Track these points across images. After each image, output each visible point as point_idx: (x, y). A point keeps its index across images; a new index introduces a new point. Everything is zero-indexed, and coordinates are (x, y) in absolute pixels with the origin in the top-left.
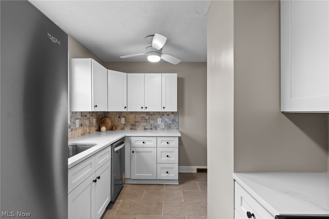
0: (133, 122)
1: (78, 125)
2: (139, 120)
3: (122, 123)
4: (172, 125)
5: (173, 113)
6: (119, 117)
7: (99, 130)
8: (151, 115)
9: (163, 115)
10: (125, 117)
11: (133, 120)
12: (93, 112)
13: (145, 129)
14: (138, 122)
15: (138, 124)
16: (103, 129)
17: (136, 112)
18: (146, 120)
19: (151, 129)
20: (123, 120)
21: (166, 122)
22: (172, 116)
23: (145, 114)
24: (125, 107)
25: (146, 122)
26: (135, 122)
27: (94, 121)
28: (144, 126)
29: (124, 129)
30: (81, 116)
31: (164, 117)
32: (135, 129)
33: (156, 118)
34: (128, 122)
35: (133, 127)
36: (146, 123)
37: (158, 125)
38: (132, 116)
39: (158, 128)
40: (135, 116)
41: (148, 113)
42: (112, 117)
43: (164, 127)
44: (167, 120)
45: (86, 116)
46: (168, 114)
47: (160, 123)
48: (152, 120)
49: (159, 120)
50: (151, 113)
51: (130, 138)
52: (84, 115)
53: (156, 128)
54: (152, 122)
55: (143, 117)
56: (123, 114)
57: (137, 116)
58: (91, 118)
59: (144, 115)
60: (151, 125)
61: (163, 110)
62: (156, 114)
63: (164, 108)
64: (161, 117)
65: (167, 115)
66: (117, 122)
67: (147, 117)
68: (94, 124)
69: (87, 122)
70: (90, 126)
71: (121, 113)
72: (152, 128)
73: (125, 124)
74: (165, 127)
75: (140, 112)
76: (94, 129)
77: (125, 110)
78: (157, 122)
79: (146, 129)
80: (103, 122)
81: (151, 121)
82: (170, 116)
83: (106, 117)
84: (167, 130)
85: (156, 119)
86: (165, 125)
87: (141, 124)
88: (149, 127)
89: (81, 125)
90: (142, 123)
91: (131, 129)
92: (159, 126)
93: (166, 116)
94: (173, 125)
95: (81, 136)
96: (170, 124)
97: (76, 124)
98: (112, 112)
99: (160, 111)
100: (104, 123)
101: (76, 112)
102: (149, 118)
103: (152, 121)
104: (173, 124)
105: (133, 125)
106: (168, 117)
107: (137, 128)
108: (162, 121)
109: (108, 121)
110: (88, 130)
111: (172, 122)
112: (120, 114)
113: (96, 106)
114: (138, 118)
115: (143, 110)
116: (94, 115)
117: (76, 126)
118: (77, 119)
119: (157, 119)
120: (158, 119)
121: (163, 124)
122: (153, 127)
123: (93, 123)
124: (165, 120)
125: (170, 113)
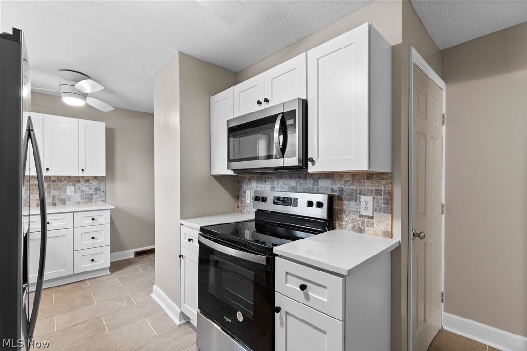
4: (95, 196)
5: (95, 178)
8: (54, 181)
9: (79, 181)
19: (54, 204)
21: (83, 191)
22: (95, 183)
31: (79, 184)
33: (63, 186)
37: (68, 196)
39: (67, 202)
43: (79, 199)
44: (86, 189)
46: (87, 179)
47: (73, 193)
48: (55, 189)
49: (70, 190)
50: (53, 179)
53: (63, 202)
54: (54, 193)
60: (54, 197)
61: (81, 174)
62: (63, 179)
63: (83, 170)
64: (74, 185)
65: (85, 181)
72: (54, 202)
74: (81, 199)
78: (65, 193)
81: (52, 191)
82: (92, 182)
84: (86, 203)
85: (64, 188)
86: (81, 197)
88: (49, 201)
92: (69, 198)
93: (82, 182)
94: (97, 196)
96: (91, 195)
99: (76, 174)
102: (49, 186)
103: (55, 191)
104: (96, 194)
106: (87, 184)
108: (75, 191)
111: (94, 192)
119: (66, 188)
120: (68, 188)
121: (78, 195)
122: (57, 201)
124: (82, 188)
125: (91, 178)
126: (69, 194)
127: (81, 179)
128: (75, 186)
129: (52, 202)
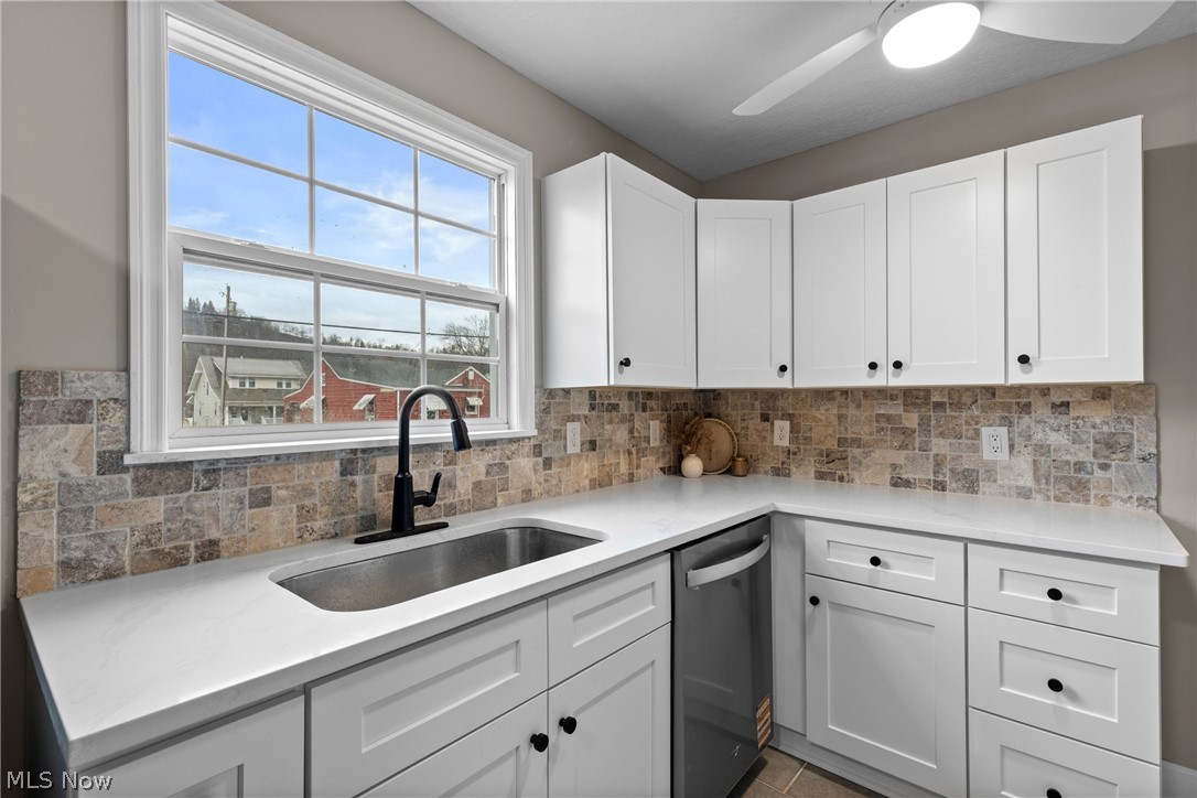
0: (832, 444)
1: (574, 447)
2: (865, 432)
3: (777, 442)
4: (1098, 473)
5: (1102, 392)
6: (765, 418)
7: (675, 470)
8: (939, 406)
9: (1026, 408)
10: (790, 417)
11: (830, 431)
13: (899, 483)
14: (857, 442)
15: (857, 452)
16: (693, 465)
17: (845, 392)
18: (907, 433)
19: (940, 486)
20: (781, 432)
21: (1042, 449)
22: (1099, 418)
23: (900, 401)
24: (783, 369)
25: (903, 447)
26: (841, 442)
27: (655, 429)
28: (894, 467)
29: (788, 475)
30: (592, 408)
31: (1026, 419)
32: (841, 479)
33: (967, 423)
34: (808, 440)
35: (834, 467)
36: (904, 452)
37: (985, 464)
38: (825, 413)
39: (983, 486)
40: (844, 411)
41: (915, 397)
42: (736, 415)
43: (1027, 481)
44: (1056, 439)
45: (614, 407)
46: (1061, 400)
47: (1004, 455)
48: (942, 435)
49: (993, 441)
50: (936, 398)
51: (798, 522)
52: (606, 402)
53: (970, 482)
54: (940, 446)
55: (889, 418)
56: (781, 403)
57: (852, 411)
58: (639, 417)
59: (895, 409)
60: (939, 463)
61: (1018, 376)
62: (967, 399)
63: (1024, 359)
64: (1007, 422)
65: (1054, 406)
66: (754, 437)
67: (911, 420)
68: (655, 442)
69: (621, 435)
70: (634, 450)
71: (771, 396)
72: (941, 478)
73: (793, 448)
74: (1037, 481)
75: (868, 393)
76: (652, 464)
77: (784, 382)
78: (976, 449)
79: (907, 484)
80: (692, 434)
81: (934, 441)
82: (1083, 413)
83: (709, 415)
84: (1057, 499)
85: (971, 433)
86: (1036, 471)
87: (877, 454)
88: (926, 472)
89: (593, 445)
90: (877, 451)
91: (821, 476)
92: (991, 471)
93: (1041, 410)
94: (1109, 474)
95: (592, 487)
96: (1080, 466)
97: (565, 438)
98: (733, 393)
99: (996, 379)
100: (694, 440)
101: (567, 391)
102: (924, 423)
103: (942, 442)
104: (1104, 467)
105: (829, 457)
106: (1063, 419)
107: (855, 475)
108: (1011, 447)
109: (720, 437)
110: (624, 468)
111: (1095, 455)
112: (768, 403)
113: (626, 363)
114: (860, 423)
115: (880, 380)
116: (652, 403)
117: (565, 447)
118: (572, 419)
119: (977, 433)
120: (986, 432)
121: (1024, 462)
122: (947, 478)
123: (647, 439)
124: (1038, 436)
125: (1078, 395)
126: (988, 455)
127: (1034, 399)
128: (1010, 424)
129: (932, 477)
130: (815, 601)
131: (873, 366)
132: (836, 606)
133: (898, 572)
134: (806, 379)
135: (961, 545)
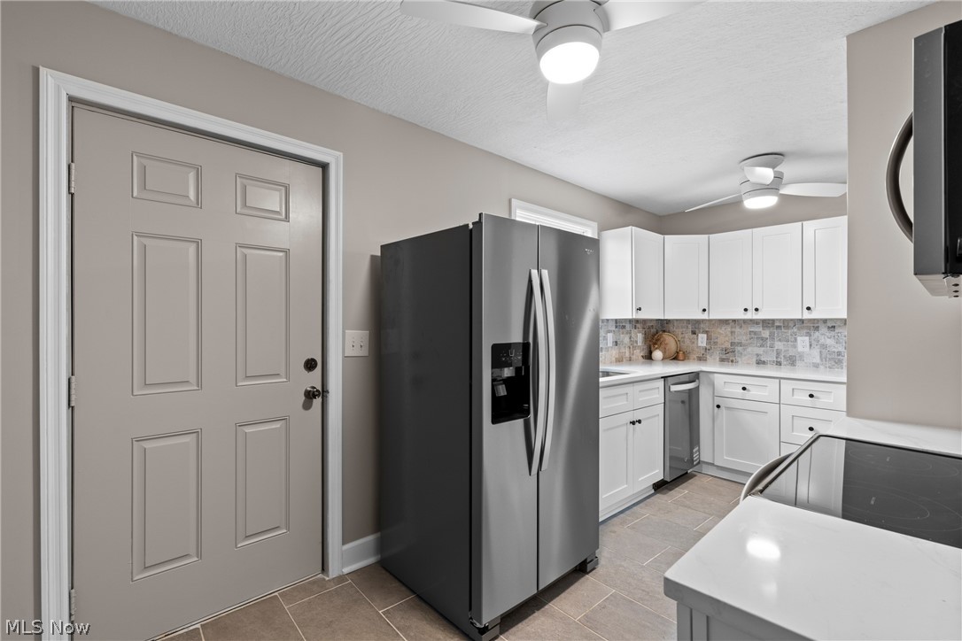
0: (728, 345)
1: (610, 344)
2: (743, 339)
3: (700, 344)
6: (694, 333)
7: (649, 357)
8: (778, 327)
9: (817, 328)
10: (707, 332)
11: (727, 339)
12: (637, 321)
13: (760, 363)
14: (740, 344)
15: (740, 348)
16: (658, 354)
17: (734, 321)
18: (764, 339)
19: (779, 364)
20: (702, 340)
21: (824, 346)
23: (761, 325)
24: (704, 310)
25: (762, 346)
26: (732, 344)
27: (640, 337)
28: (758, 355)
29: (706, 360)
30: (616, 327)
31: (817, 333)
32: (732, 361)
33: (791, 335)
34: (716, 343)
35: (728, 356)
36: (762, 349)
37: (799, 353)
38: (724, 330)
39: (798, 363)
40: (733, 330)
41: (767, 323)
42: (678, 331)
43: (817, 360)
44: (830, 342)
45: (624, 327)
46: (832, 325)
47: (807, 350)
48: (780, 340)
49: (803, 342)
50: (777, 324)
51: (711, 376)
52: (621, 324)
53: (792, 361)
54: (779, 345)
55: (755, 333)
56: (702, 326)
57: (737, 330)
58: (634, 331)
59: (758, 329)
60: (778, 353)
61: (807, 315)
62: (791, 324)
63: (808, 308)
64: (809, 335)
65: (829, 327)
66: (687, 342)
67: (766, 334)
68: (640, 343)
69: (627, 340)
70: (632, 347)
71: (698, 322)
72: (779, 360)
73: (708, 347)
74: (822, 360)
75: (745, 321)
76: (639, 353)
77: (705, 316)
78: (795, 347)
79: (764, 363)
80: (658, 340)
81: (776, 343)
82: (840, 331)
83: (664, 331)
84: (830, 368)
85: (793, 340)
86: (821, 357)
87: (749, 349)
88: (772, 357)
89: (616, 344)
91: (722, 360)
92: (801, 356)
93: (823, 330)
95: (616, 361)
96: (839, 354)
97: (607, 340)
98: (677, 320)
99: (800, 316)
100: (659, 343)
101: (608, 320)
102: (772, 336)
103: (780, 343)
105: (726, 351)
106: (832, 333)
107: (739, 359)
108: (811, 345)
109: (670, 342)
110: (627, 355)
111: (846, 349)
112: (695, 326)
113: (640, 309)
114: (741, 335)
115: (750, 315)
116: (638, 325)
117: (607, 343)
118: (609, 332)
119: (796, 339)
120: (799, 339)
121: (816, 352)
122: (782, 359)
123: (637, 342)
124: (822, 341)
125: (838, 323)
126: (800, 349)
127: (822, 326)
128: (810, 336)
129: (775, 359)
130: (718, 406)
131: (746, 310)
132: (728, 408)
133: (754, 393)
134: (715, 315)
135: (778, 380)
